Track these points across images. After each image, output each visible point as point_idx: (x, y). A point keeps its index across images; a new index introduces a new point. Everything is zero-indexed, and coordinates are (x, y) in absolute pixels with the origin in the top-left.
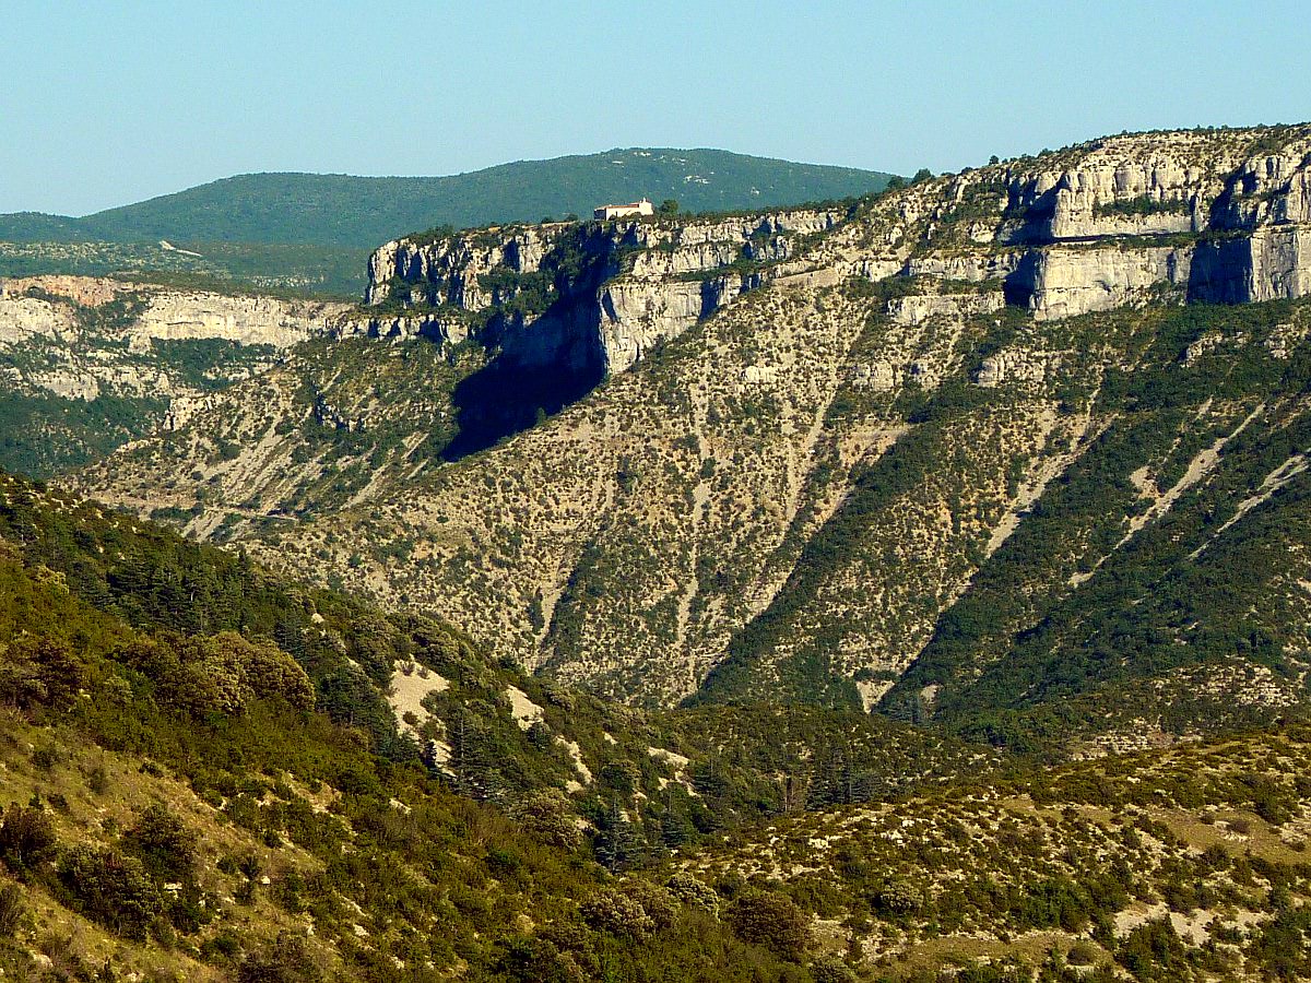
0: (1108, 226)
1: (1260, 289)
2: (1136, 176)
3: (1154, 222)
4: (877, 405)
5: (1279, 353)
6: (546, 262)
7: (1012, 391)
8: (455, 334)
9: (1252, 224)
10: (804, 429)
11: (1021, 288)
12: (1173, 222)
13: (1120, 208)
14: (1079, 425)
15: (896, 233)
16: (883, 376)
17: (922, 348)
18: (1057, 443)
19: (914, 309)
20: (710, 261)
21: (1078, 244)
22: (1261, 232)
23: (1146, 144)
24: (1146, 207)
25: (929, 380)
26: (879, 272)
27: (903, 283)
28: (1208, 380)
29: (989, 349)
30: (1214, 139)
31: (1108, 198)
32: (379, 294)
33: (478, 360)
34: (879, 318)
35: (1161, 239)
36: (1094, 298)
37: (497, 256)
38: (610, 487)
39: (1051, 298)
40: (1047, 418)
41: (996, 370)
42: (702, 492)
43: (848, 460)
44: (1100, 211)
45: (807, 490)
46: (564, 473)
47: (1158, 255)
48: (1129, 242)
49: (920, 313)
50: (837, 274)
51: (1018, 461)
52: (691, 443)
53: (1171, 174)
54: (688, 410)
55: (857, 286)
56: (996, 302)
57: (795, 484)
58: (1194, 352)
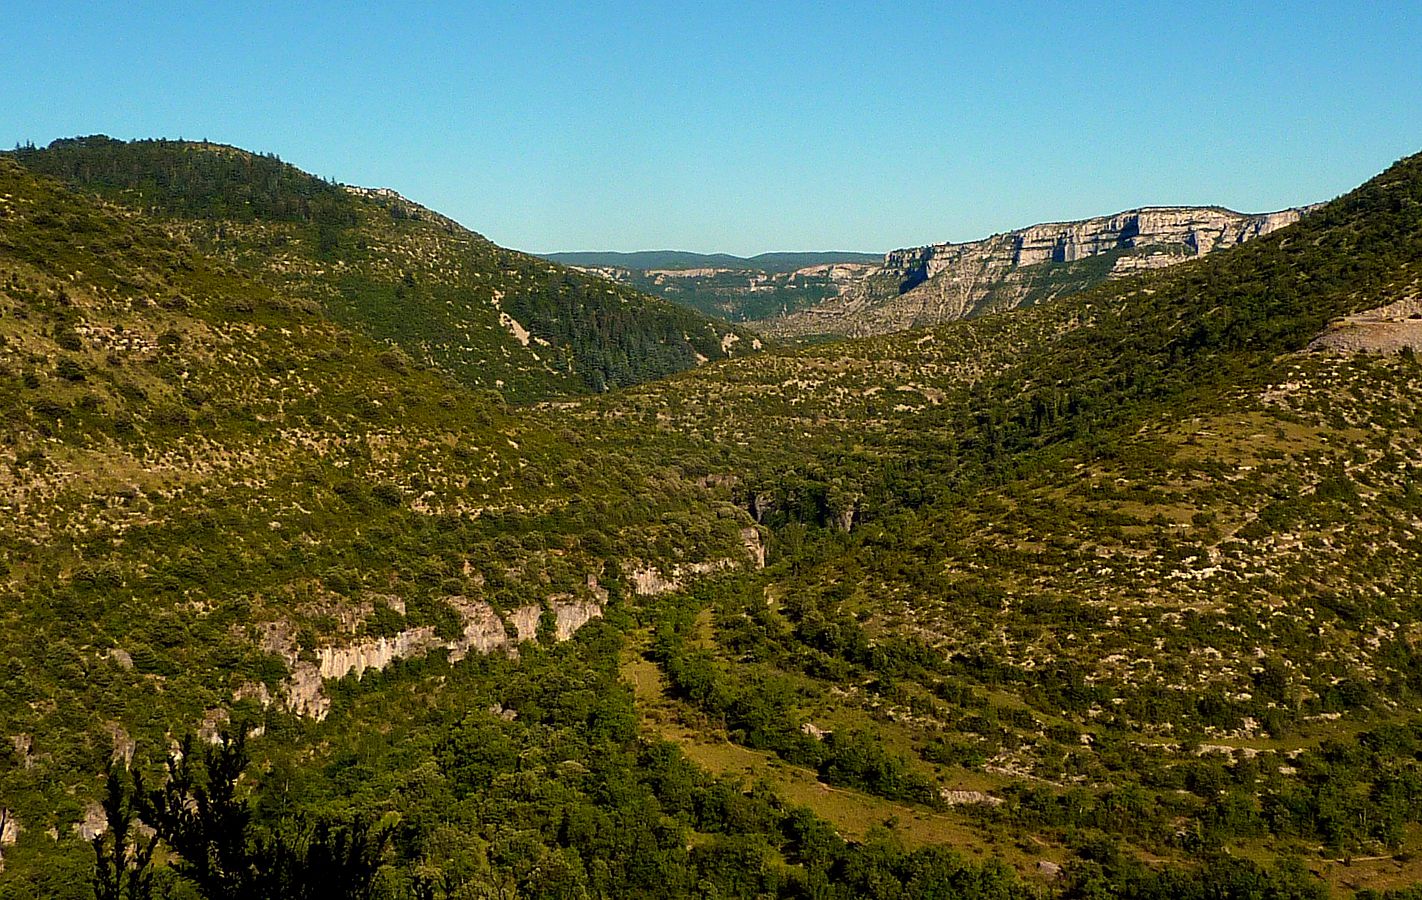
0: (1035, 245)
1: (1067, 259)
2: (1041, 233)
3: (1045, 244)
4: (982, 286)
5: (1070, 273)
6: (921, 256)
7: (1012, 283)
8: (901, 273)
9: (1066, 243)
10: (965, 292)
11: (1015, 260)
12: (1050, 244)
13: (1038, 241)
14: (1026, 290)
15: (989, 247)
16: (984, 280)
17: (992, 274)
18: (1021, 294)
19: (992, 265)
20: (951, 255)
21: (1028, 249)
22: (1067, 246)
23: (1044, 226)
24: (1043, 240)
25: (994, 281)
26: (985, 257)
27: (990, 259)
28: (1054, 279)
29: (1007, 274)
30: (1061, 225)
31: (1035, 239)
32: (886, 265)
33: (905, 279)
34: (985, 266)
35: (1047, 248)
36: (1032, 262)
37: (911, 255)
38: (922, 306)
39: (1021, 262)
40: (1019, 289)
41: (1008, 278)
42: (942, 306)
43: (975, 299)
44: (1033, 242)
45: (965, 306)
46: (912, 302)
47: (1046, 251)
48: (1039, 248)
49: (993, 265)
50: (976, 257)
51: (1012, 299)
52: (940, 295)
53: (1049, 233)
54: (940, 288)
55: (980, 259)
56: (1010, 263)
57: (963, 305)
58: (1052, 273)
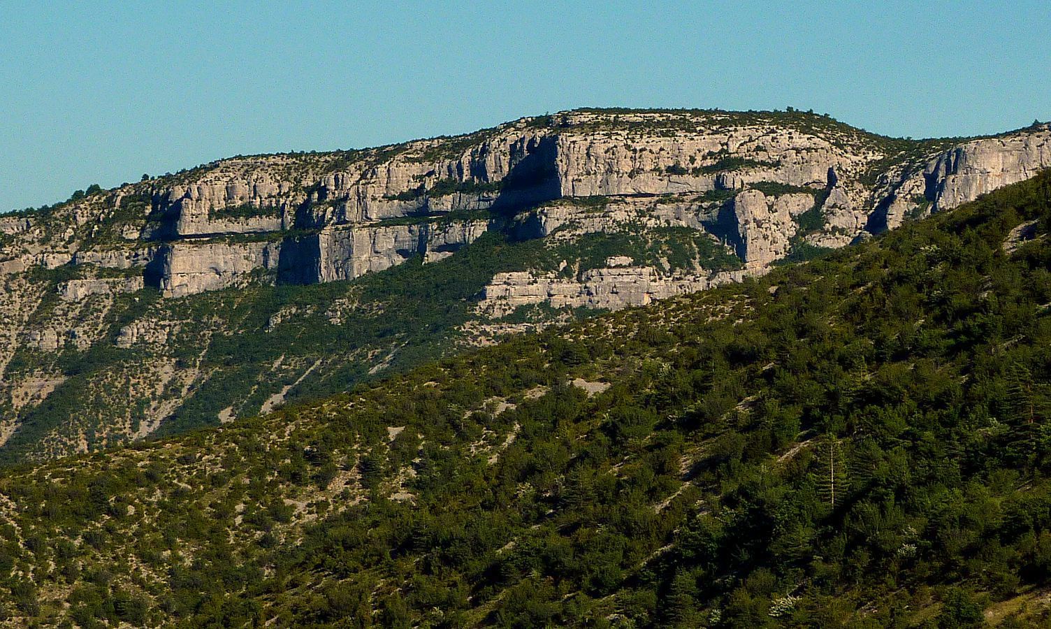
0: (221, 226)
1: (326, 274)
2: (242, 188)
3: (254, 224)
4: (43, 362)
5: (336, 321)
7: (142, 350)
9: (321, 224)
11: (155, 274)
12: (268, 223)
13: (230, 213)
14: (190, 377)
15: (69, 232)
16: (49, 340)
17: (80, 319)
18: (173, 389)
19: (77, 290)
21: (197, 240)
22: (328, 230)
23: (251, 165)
24: (248, 211)
25: (83, 343)
26: (54, 262)
27: (72, 270)
28: (284, 342)
29: (127, 320)
30: (303, 161)
31: (220, 205)
34: (52, 296)
35: (259, 236)
36: (209, 281)
39: (176, 281)
40: (166, 371)
41: (130, 336)
43: (18, 403)
44: (214, 215)
47: (256, 247)
48: (235, 239)
49: (81, 292)
50: (24, 263)
51: (142, 404)
53: (269, 186)
55: (38, 272)
56: (137, 284)
58: (276, 320)
